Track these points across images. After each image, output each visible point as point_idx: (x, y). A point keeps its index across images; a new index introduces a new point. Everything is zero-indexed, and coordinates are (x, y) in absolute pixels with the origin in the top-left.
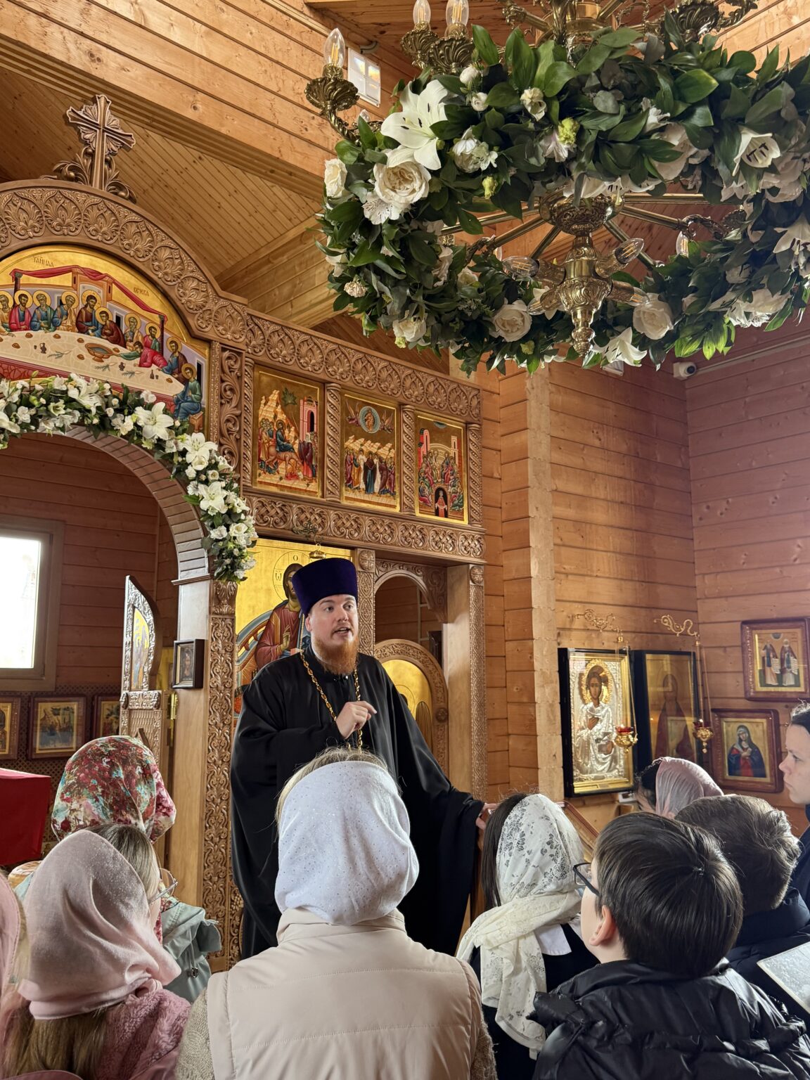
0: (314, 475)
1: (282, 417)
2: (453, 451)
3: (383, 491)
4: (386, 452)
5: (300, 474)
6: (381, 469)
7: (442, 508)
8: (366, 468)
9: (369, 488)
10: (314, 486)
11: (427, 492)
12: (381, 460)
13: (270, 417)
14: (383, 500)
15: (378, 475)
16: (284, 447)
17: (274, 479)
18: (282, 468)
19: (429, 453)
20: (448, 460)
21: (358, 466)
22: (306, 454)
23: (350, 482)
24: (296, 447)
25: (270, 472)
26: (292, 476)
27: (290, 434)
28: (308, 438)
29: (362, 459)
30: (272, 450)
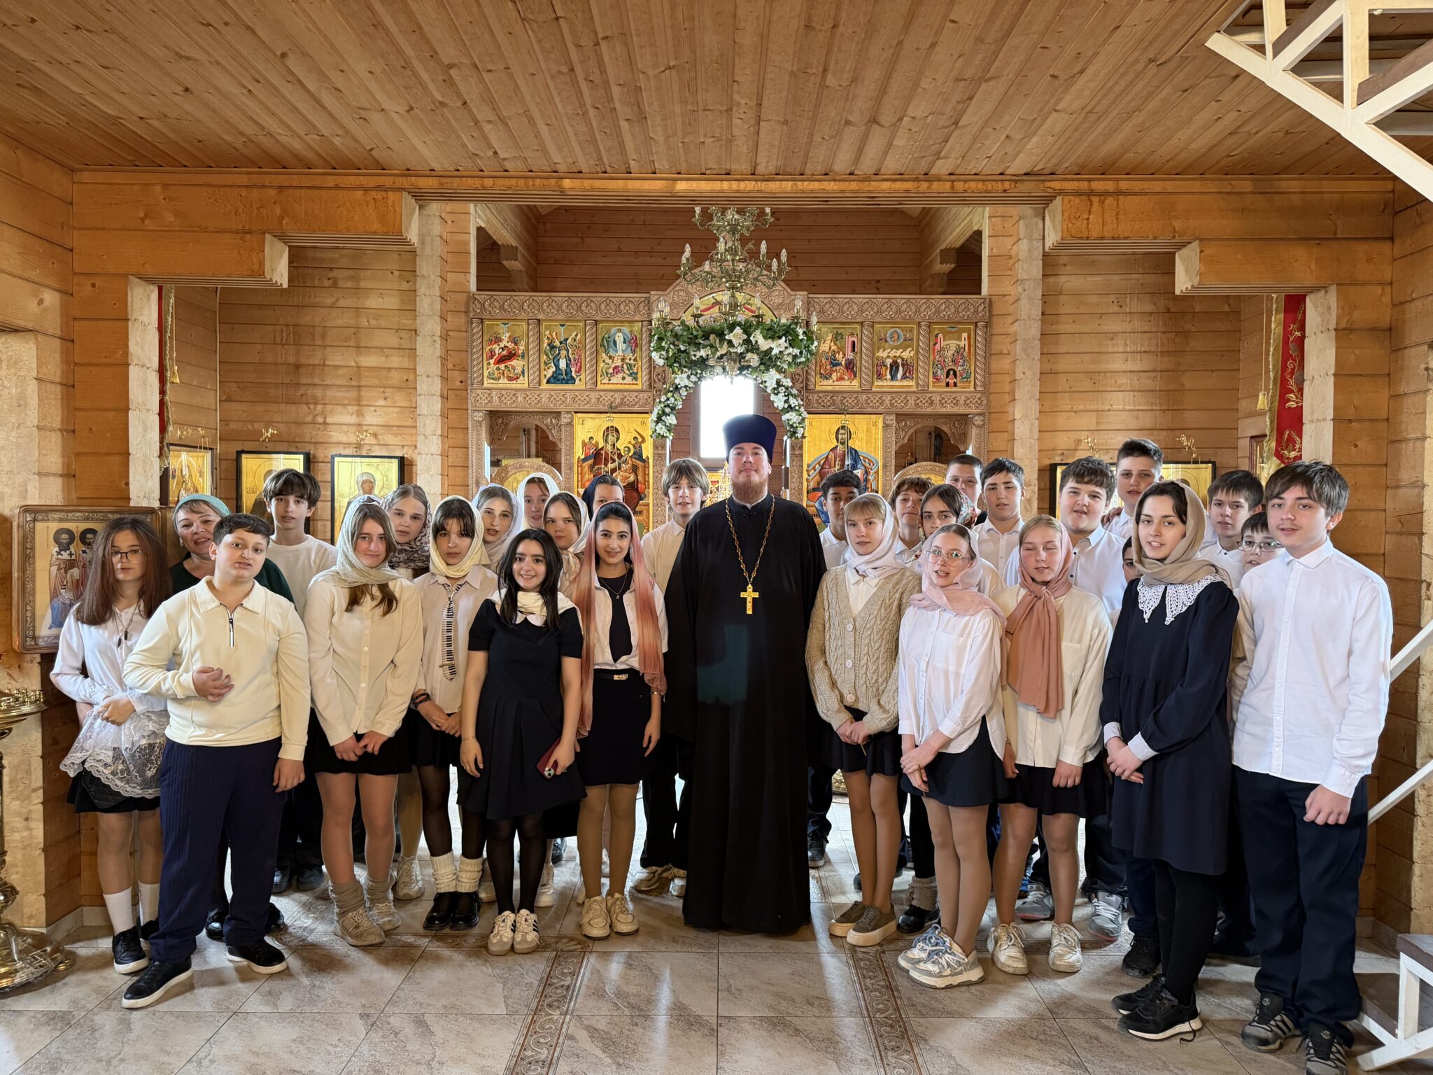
0: (855, 376)
1: (834, 348)
2: (964, 343)
3: (904, 377)
4: (906, 354)
5: (846, 377)
6: (903, 365)
7: (951, 382)
8: (891, 366)
9: (893, 377)
10: (855, 382)
11: (939, 373)
12: (903, 359)
13: (827, 349)
14: (905, 383)
15: (901, 369)
16: (835, 364)
17: (830, 382)
18: (834, 376)
19: (941, 348)
20: (959, 350)
21: (885, 366)
22: (850, 366)
23: (880, 376)
24: (843, 363)
25: (827, 379)
26: (841, 379)
27: (839, 357)
28: (850, 356)
29: (889, 362)
30: (828, 367)
